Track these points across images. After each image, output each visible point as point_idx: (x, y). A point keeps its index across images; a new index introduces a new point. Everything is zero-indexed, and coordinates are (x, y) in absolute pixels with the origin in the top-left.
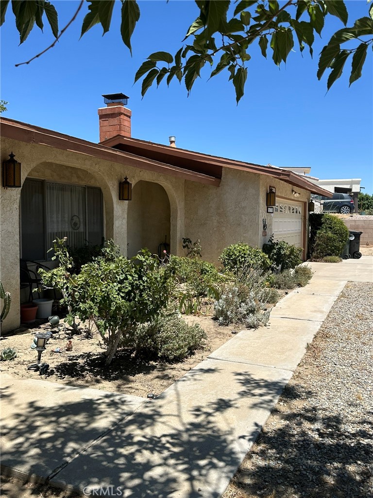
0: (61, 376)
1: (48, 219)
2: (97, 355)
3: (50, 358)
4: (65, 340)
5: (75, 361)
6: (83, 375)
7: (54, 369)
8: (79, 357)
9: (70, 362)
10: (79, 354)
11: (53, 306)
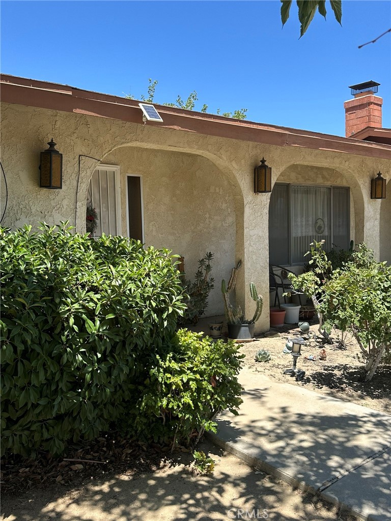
0: (318, 386)
1: (293, 224)
2: (355, 369)
3: (304, 364)
4: (317, 348)
5: (331, 372)
6: (342, 388)
7: (310, 377)
8: (335, 368)
9: (326, 372)
10: (335, 365)
11: (300, 312)
